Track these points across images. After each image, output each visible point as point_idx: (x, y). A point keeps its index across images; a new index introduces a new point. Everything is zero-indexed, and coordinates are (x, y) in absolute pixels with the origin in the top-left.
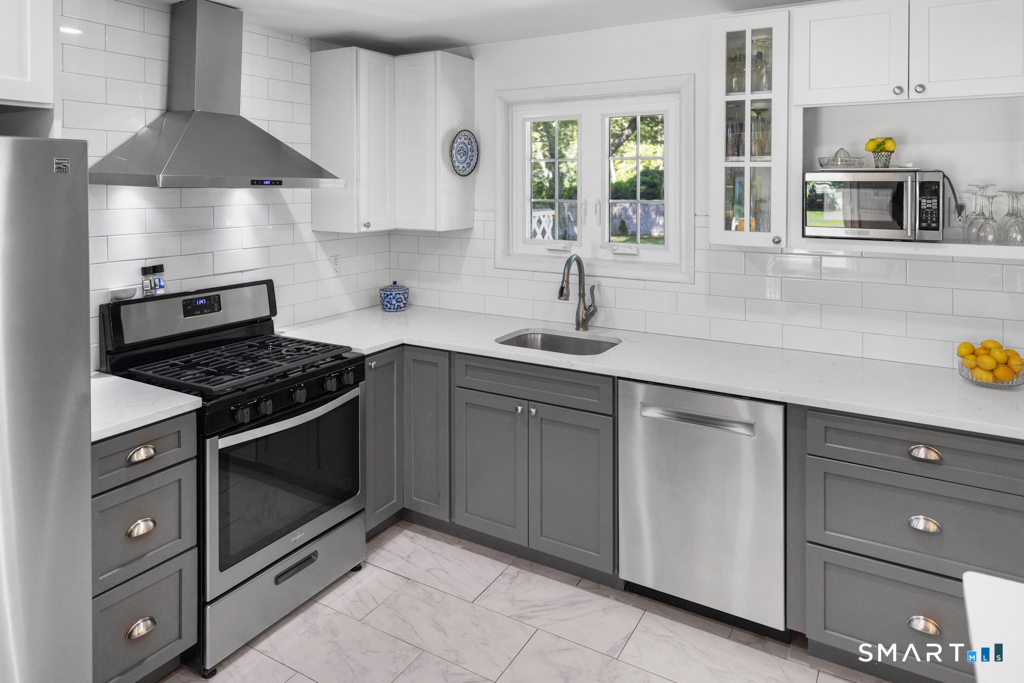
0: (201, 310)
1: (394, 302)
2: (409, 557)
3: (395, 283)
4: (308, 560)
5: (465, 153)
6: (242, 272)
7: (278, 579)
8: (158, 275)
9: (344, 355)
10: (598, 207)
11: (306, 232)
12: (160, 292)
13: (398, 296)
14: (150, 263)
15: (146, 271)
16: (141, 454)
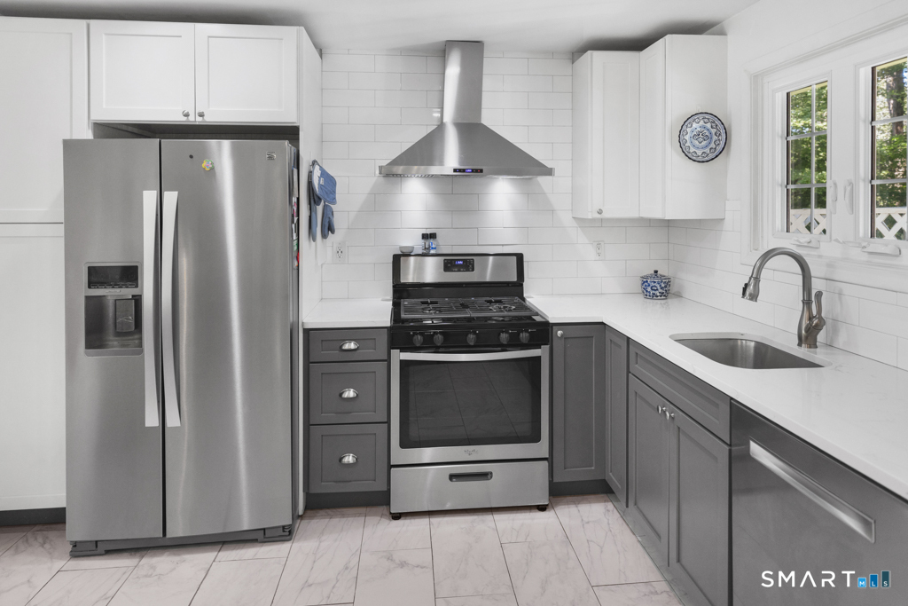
0: (460, 268)
1: (649, 289)
2: (588, 523)
3: (656, 272)
4: (485, 476)
5: (707, 138)
6: (503, 245)
7: (452, 477)
8: (432, 241)
9: (534, 317)
10: (849, 188)
11: (566, 218)
12: (432, 252)
13: (653, 284)
14: (429, 232)
15: (425, 236)
16: (352, 346)
